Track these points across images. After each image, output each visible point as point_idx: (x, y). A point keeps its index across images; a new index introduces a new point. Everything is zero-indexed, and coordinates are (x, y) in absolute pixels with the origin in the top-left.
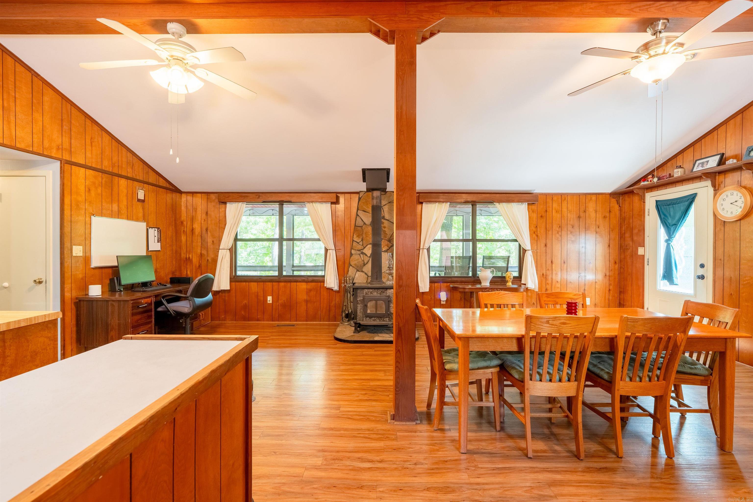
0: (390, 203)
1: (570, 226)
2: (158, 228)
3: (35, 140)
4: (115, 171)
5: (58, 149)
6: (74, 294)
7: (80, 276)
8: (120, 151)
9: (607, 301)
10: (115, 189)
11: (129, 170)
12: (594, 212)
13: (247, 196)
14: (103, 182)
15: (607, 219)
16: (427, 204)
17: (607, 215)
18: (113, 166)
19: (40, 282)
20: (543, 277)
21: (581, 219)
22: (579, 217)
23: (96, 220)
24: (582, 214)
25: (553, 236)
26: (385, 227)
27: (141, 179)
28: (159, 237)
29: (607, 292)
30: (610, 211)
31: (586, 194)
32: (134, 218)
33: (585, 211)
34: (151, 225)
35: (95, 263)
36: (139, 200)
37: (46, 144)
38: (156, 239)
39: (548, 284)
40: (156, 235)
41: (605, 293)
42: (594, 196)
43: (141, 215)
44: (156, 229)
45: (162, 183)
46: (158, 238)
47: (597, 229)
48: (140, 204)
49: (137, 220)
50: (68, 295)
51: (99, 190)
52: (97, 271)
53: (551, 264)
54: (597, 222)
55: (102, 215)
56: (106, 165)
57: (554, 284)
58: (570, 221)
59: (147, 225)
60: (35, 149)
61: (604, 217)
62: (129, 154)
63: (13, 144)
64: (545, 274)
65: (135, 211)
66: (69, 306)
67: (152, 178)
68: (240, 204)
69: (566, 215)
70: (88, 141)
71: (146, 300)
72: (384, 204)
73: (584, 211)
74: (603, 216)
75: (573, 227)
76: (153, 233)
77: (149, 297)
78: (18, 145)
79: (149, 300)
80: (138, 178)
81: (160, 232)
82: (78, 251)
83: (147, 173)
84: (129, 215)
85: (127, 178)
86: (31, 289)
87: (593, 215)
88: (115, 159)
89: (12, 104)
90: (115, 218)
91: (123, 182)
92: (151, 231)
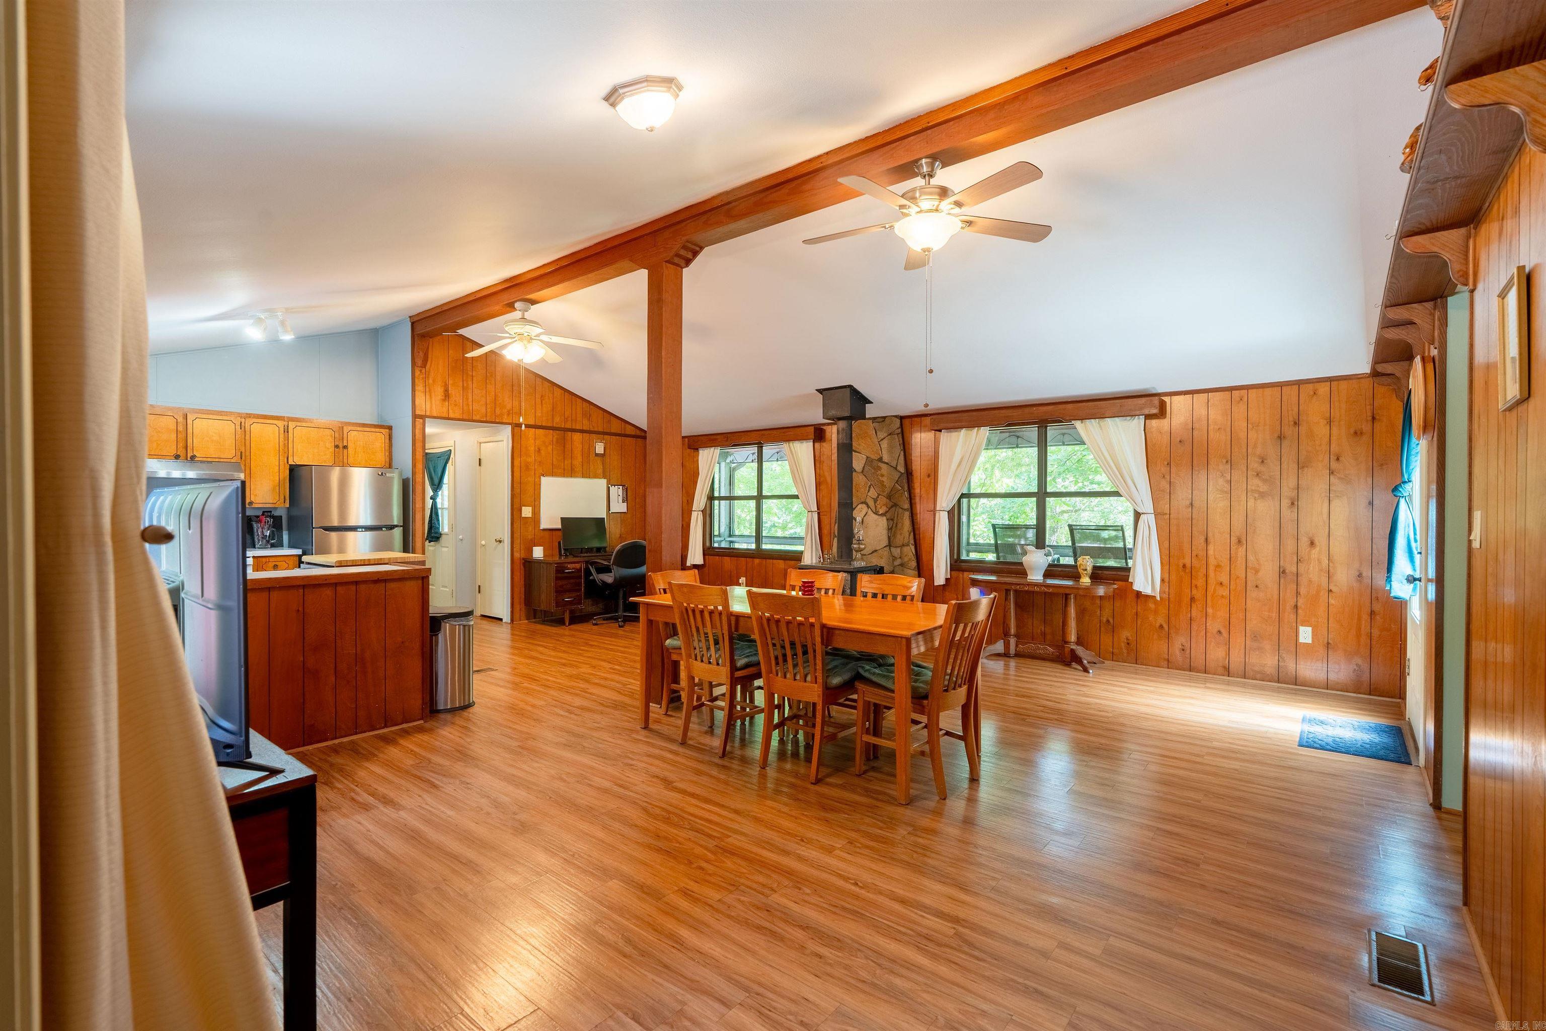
0: (890, 434)
1: (1257, 459)
2: (623, 486)
3: (489, 410)
4: (568, 426)
5: (508, 415)
6: (523, 556)
7: (530, 537)
8: (574, 403)
9: (1364, 640)
10: (568, 446)
11: (586, 422)
12: (1323, 422)
13: (716, 440)
14: (554, 440)
15: (1366, 438)
16: (950, 432)
17: (1366, 427)
18: (566, 420)
19: (500, 542)
20: (1185, 571)
21: (1285, 443)
22: (1281, 437)
23: (544, 480)
24: (1289, 431)
25: (1211, 483)
26: (882, 476)
27: (601, 430)
28: (625, 496)
29: (1365, 617)
30: (1373, 418)
31: (1299, 383)
32: (591, 475)
33: (1297, 423)
34: (612, 482)
35: (543, 526)
36: (597, 455)
37: (498, 411)
38: (621, 499)
39: (1196, 586)
40: (621, 494)
41: (1359, 619)
42: (1323, 384)
43: (600, 471)
44: (621, 487)
45: (629, 430)
46: (623, 497)
47: (1334, 465)
48: (599, 459)
49: (596, 476)
50: (517, 555)
51: (550, 448)
52: (547, 533)
53: (1203, 544)
54: (1333, 446)
55: (553, 474)
56: (558, 421)
57: (1211, 588)
58: (1255, 447)
59: (609, 483)
60: (488, 419)
61: (1356, 433)
62: (585, 404)
63: (471, 418)
64: (1188, 565)
65: (592, 467)
66: (518, 566)
67: (615, 427)
68: (712, 449)
69: (1243, 435)
70: (538, 401)
71: (573, 565)
72: (882, 437)
73: (1295, 423)
74: (1352, 431)
75: (1263, 462)
76: (617, 492)
77: (578, 562)
78: (474, 418)
79: (578, 566)
80: (596, 429)
81: (626, 490)
82: (527, 512)
83: (609, 422)
84: (584, 472)
85: (582, 431)
86: (495, 548)
87: (1322, 430)
88: (567, 413)
89: (470, 383)
90: (567, 477)
91: (577, 437)
92: (612, 489)
